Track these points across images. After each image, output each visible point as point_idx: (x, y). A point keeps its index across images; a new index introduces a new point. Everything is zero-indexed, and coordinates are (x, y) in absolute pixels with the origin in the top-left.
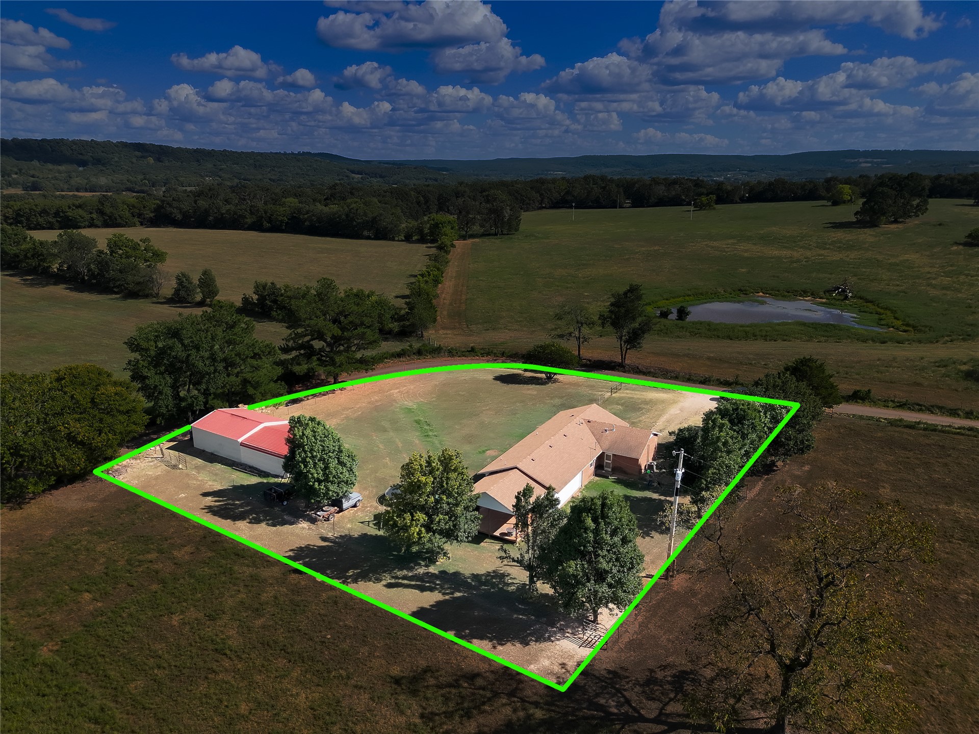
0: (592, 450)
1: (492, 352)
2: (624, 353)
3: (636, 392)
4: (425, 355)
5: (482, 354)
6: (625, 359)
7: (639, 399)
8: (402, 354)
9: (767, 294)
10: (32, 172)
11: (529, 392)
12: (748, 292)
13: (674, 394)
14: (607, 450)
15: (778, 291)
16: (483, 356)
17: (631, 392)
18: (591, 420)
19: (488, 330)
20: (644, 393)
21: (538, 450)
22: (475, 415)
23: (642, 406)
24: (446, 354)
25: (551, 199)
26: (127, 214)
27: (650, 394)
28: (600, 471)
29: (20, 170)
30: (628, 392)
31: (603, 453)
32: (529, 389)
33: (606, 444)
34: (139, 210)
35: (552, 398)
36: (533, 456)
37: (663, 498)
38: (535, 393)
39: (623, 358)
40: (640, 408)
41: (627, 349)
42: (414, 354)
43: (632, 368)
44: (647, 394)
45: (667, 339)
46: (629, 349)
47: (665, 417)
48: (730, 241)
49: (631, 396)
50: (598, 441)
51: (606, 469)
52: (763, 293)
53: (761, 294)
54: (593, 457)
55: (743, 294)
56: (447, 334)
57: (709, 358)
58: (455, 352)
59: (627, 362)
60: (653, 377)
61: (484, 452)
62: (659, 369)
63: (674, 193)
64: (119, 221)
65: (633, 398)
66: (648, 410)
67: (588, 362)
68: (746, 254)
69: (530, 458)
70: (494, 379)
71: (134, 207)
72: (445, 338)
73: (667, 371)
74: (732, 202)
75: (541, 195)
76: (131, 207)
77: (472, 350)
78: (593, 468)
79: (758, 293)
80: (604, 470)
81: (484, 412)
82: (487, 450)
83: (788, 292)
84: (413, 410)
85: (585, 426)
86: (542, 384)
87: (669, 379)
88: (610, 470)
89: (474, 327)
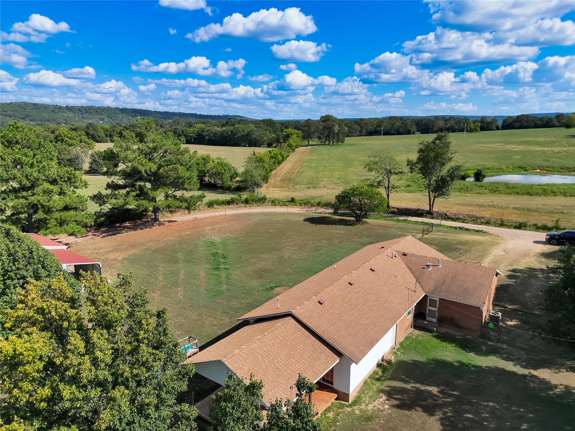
0: (410, 292)
1: (309, 202)
2: (432, 201)
3: (449, 234)
4: (251, 204)
5: (300, 204)
6: (433, 206)
7: (454, 240)
8: (230, 202)
9: (544, 170)
10: (72, 123)
11: (338, 231)
12: (528, 169)
13: (490, 237)
14: (432, 293)
15: (553, 168)
16: (302, 206)
17: (443, 234)
18: (406, 252)
19: (309, 188)
20: (458, 235)
21: (331, 287)
22: (276, 250)
23: (459, 246)
24: (270, 203)
25: (367, 130)
26: (103, 135)
27: (465, 236)
28: (420, 321)
29: (67, 122)
30: (440, 233)
31: (426, 297)
32: (337, 229)
33: (430, 285)
34: (111, 133)
35: (360, 237)
36: (322, 297)
37: (526, 372)
38: (343, 232)
39: (431, 205)
40: (456, 248)
41: (435, 197)
42: (242, 202)
43: (440, 215)
44: (461, 236)
45: (468, 195)
46: (437, 197)
47: (489, 258)
48: (498, 144)
49: (444, 237)
50: (418, 280)
51: (428, 318)
52: (540, 170)
53: (538, 170)
54: (413, 302)
55: (523, 170)
56: (274, 190)
57: (516, 208)
58: (277, 202)
59: (435, 209)
60: (463, 222)
61: (272, 288)
62: (468, 216)
63: (449, 125)
64: (98, 138)
65: (446, 239)
66: (467, 251)
67: (396, 210)
68: (515, 150)
69: (316, 299)
70: (304, 220)
71: (107, 130)
72: (272, 193)
73: (477, 218)
74: (491, 130)
75: (361, 127)
76: (106, 130)
77: (293, 200)
78: (411, 316)
79: (536, 169)
80: (425, 320)
81: (287, 248)
82: (276, 287)
83: (563, 169)
84: (215, 244)
85: (399, 259)
86: (351, 225)
87: (480, 224)
88: (435, 320)
89: (298, 187)
